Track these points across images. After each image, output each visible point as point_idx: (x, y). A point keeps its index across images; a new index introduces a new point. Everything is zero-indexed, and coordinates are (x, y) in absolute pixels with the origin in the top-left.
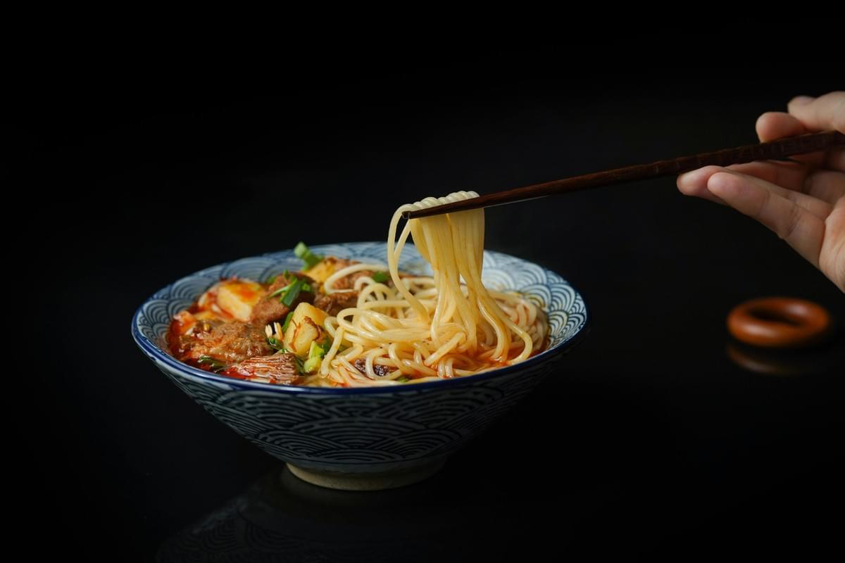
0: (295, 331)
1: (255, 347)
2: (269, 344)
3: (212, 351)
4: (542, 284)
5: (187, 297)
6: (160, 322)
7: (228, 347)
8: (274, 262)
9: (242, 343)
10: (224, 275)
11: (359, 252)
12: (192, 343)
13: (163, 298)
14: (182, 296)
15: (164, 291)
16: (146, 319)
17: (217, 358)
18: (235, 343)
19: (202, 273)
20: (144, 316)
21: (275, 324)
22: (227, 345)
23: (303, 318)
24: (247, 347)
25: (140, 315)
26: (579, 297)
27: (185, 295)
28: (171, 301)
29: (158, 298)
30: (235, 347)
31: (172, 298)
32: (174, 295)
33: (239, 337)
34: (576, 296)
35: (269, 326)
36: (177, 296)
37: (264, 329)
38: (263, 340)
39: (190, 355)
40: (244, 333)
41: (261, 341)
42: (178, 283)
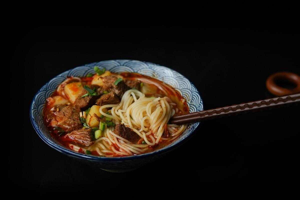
0: (90, 119)
1: (75, 123)
2: (80, 121)
3: (59, 123)
4: (189, 90)
5: (54, 88)
6: (42, 104)
7: (65, 123)
8: (89, 68)
9: (70, 121)
10: (69, 75)
11: (122, 64)
12: (52, 118)
13: (44, 91)
14: (52, 88)
15: (45, 87)
16: (36, 104)
17: (61, 127)
18: (67, 121)
19: (60, 75)
20: (35, 103)
21: (83, 112)
22: (64, 122)
23: (93, 113)
24: (72, 123)
25: (34, 102)
26: (202, 102)
27: (53, 87)
28: (47, 91)
29: (42, 91)
30: (68, 123)
31: (48, 89)
32: (48, 88)
33: (69, 118)
34: (201, 101)
35: (81, 112)
36: (50, 88)
37: (79, 114)
38: (78, 119)
39: (51, 125)
40: (71, 116)
41: (78, 120)
42: (51, 81)
